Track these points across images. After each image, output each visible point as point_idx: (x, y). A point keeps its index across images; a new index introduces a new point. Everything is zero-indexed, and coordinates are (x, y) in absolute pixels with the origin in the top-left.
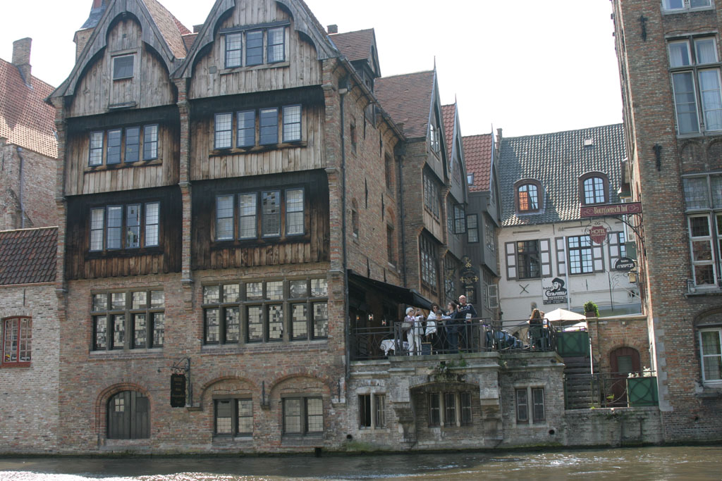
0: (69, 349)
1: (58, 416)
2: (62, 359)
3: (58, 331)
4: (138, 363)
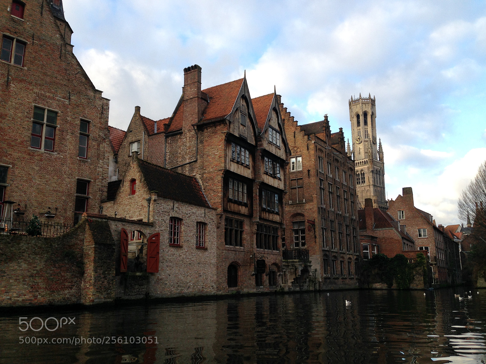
0: (219, 243)
1: (216, 276)
2: (217, 247)
3: (216, 233)
4: (239, 253)
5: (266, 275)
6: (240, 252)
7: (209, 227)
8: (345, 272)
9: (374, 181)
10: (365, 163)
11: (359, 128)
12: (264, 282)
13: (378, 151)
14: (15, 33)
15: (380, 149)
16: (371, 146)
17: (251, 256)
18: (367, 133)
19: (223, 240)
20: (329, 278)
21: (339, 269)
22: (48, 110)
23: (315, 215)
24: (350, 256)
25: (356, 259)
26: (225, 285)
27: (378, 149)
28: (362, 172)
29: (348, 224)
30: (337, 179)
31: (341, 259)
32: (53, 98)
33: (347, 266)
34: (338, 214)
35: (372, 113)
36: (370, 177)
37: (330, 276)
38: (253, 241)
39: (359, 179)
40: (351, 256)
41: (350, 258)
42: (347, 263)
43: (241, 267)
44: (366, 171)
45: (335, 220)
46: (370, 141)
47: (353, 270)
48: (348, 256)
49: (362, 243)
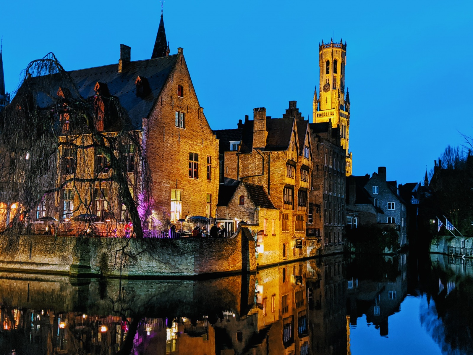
0: (280, 230)
1: (279, 251)
2: (279, 233)
3: (279, 224)
4: (287, 235)
7: (276, 221)
8: (336, 241)
10: (332, 113)
11: (328, 75)
12: (297, 253)
14: (180, 107)
15: (347, 99)
17: (292, 237)
18: (336, 82)
19: (281, 228)
20: (327, 246)
21: (333, 239)
22: (195, 154)
23: (321, 200)
24: (339, 228)
25: (343, 229)
26: (282, 256)
29: (339, 203)
30: (335, 169)
31: (334, 231)
32: (196, 145)
33: (337, 236)
35: (343, 60)
38: (294, 227)
41: (339, 230)
42: (337, 234)
45: (332, 202)
47: (340, 239)
49: (347, 217)
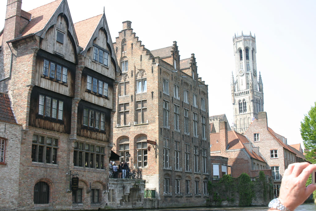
0: (24, 159)
1: (18, 192)
4: (50, 170)
5: (88, 193)
6: (52, 169)
7: (10, 143)
8: (191, 191)
9: (254, 110)
10: (247, 93)
11: (241, 62)
12: (85, 199)
13: (259, 82)
15: (260, 81)
16: (252, 78)
17: (67, 174)
18: (249, 66)
19: (30, 156)
20: (170, 197)
21: (184, 188)
23: (156, 136)
25: (206, 178)
26: (31, 201)
27: (258, 80)
28: (244, 102)
29: (197, 145)
31: (187, 179)
33: (193, 186)
34: (186, 135)
35: (253, 48)
36: (251, 106)
37: (171, 194)
39: (242, 107)
40: (199, 176)
43: (53, 184)
44: (247, 100)
45: (181, 141)
46: (251, 73)
47: (200, 189)
48: (195, 176)
